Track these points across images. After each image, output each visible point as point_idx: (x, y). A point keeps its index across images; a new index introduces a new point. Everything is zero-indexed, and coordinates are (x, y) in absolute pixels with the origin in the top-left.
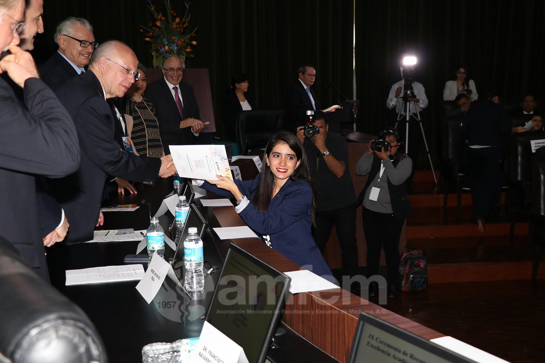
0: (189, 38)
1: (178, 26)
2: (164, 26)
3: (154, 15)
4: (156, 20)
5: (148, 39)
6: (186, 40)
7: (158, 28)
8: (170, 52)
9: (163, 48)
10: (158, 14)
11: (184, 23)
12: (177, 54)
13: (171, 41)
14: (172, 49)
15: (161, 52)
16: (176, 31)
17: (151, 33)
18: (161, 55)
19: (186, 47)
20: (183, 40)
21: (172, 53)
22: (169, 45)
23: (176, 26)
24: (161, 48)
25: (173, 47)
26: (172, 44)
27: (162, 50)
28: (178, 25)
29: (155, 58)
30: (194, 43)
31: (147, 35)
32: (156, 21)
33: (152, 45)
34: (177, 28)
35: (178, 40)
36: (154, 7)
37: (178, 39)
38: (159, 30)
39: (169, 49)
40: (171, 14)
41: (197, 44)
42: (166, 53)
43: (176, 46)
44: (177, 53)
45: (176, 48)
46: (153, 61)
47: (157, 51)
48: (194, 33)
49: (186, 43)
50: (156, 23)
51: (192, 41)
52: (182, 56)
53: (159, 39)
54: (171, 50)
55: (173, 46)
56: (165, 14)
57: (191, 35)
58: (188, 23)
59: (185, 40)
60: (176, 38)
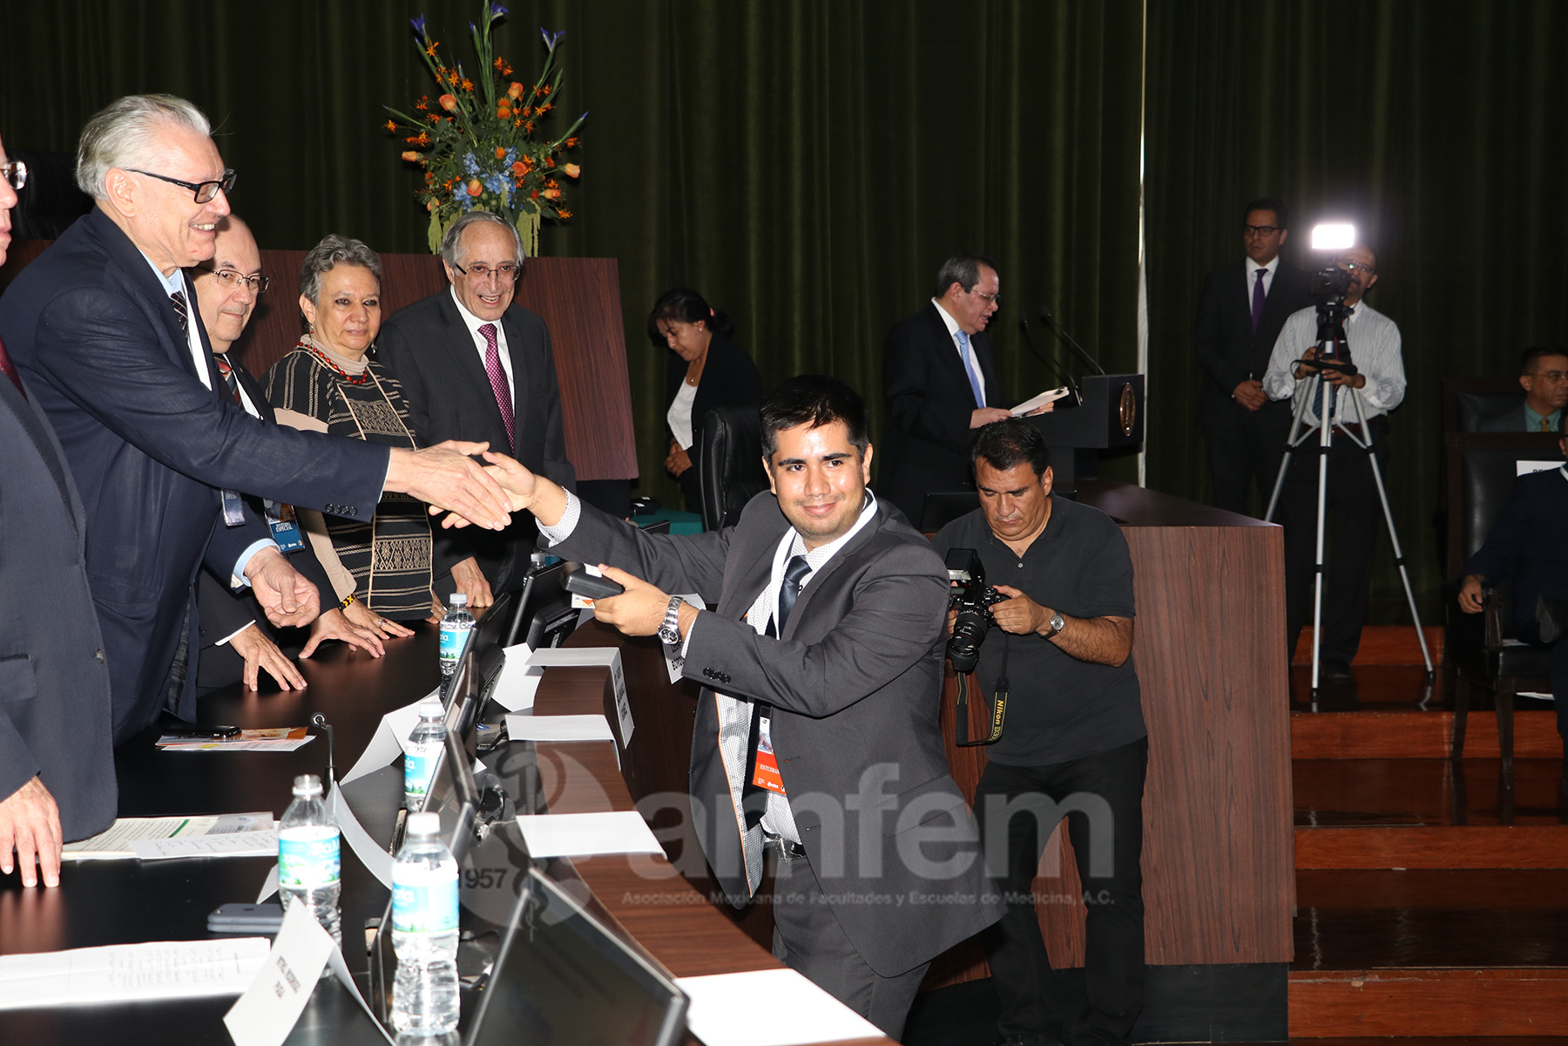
0: (554, 155)
1: (516, 111)
2: (471, 110)
3: (435, 71)
4: (442, 92)
5: (411, 156)
6: (543, 160)
7: (449, 119)
8: (488, 200)
9: (463, 186)
10: (446, 69)
11: (538, 102)
12: (513, 207)
13: (491, 161)
14: (494, 192)
15: (457, 198)
16: (512, 128)
17: (423, 136)
18: (456, 210)
19: (542, 186)
20: (534, 161)
21: (494, 203)
22: (484, 176)
23: (508, 111)
24: (457, 185)
25: (496, 184)
26: (496, 174)
27: (461, 193)
28: (518, 107)
29: (434, 219)
30: (572, 170)
31: (409, 140)
32: (444, 93)
33: (427, 176)
34: (514, 117)
35: (516, 160)
36: (436, 44)
37: (517, 156)
38: (450, 124)
39: (485, 189)
40: (494, 69)
41: (580, 174)
42: (474, 204)
43: (508, 179)
44: (511, 203)
45: (506, 187)
46: (430, 229)
47: (445, 195)
48: (573, 135)
49: (543, 170)
50: (440, 99)
51: (566, 164)
52: (529, 213)
53: (452, 157)
54: (490, 194)
55: (499, 180)
56: (473, 73)
57: (560, 141)
58: (553, 103)
59: (539, 160)
60: (507, 153)
